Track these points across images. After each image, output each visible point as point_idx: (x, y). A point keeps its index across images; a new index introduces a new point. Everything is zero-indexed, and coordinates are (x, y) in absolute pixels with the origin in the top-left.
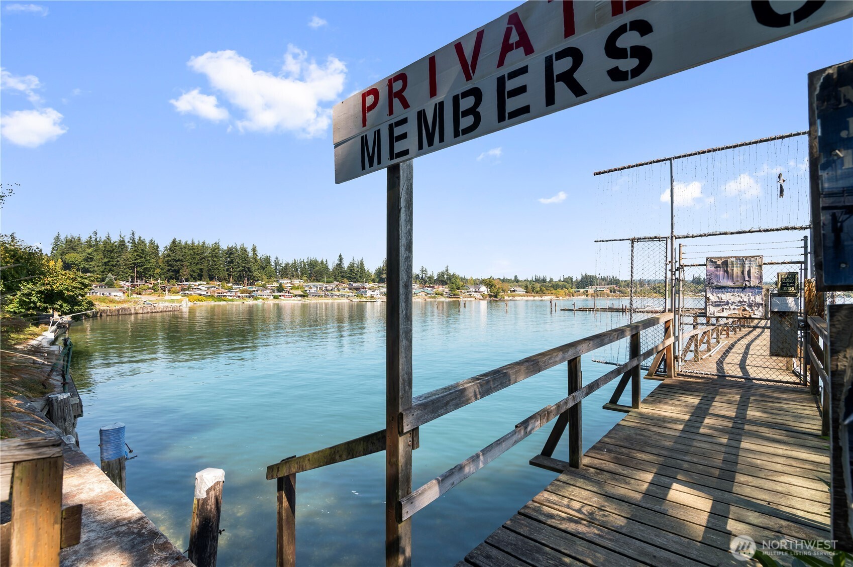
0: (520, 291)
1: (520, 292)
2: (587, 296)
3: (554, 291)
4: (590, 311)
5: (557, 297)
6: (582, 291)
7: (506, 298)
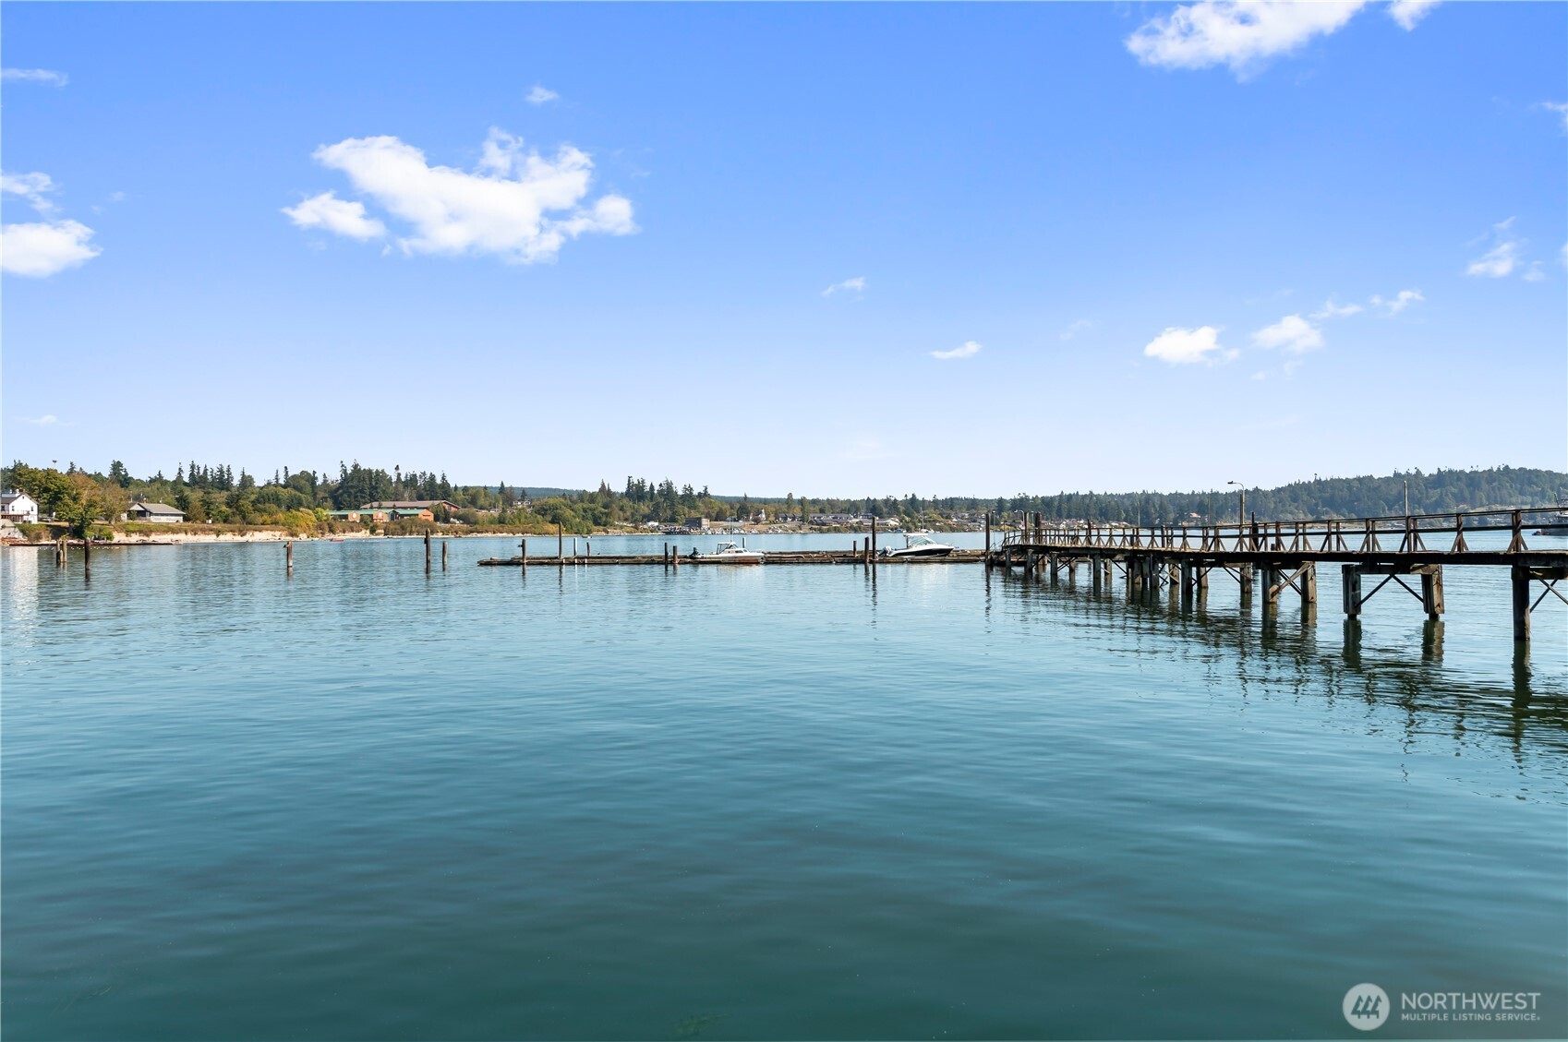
0: (165, 514)
1: (164, 519)
2: (373, 531)
3: (281, 516)
4: (584, 564)
5: (292, 535)
6: (354, 516)
7: (119, 537)
